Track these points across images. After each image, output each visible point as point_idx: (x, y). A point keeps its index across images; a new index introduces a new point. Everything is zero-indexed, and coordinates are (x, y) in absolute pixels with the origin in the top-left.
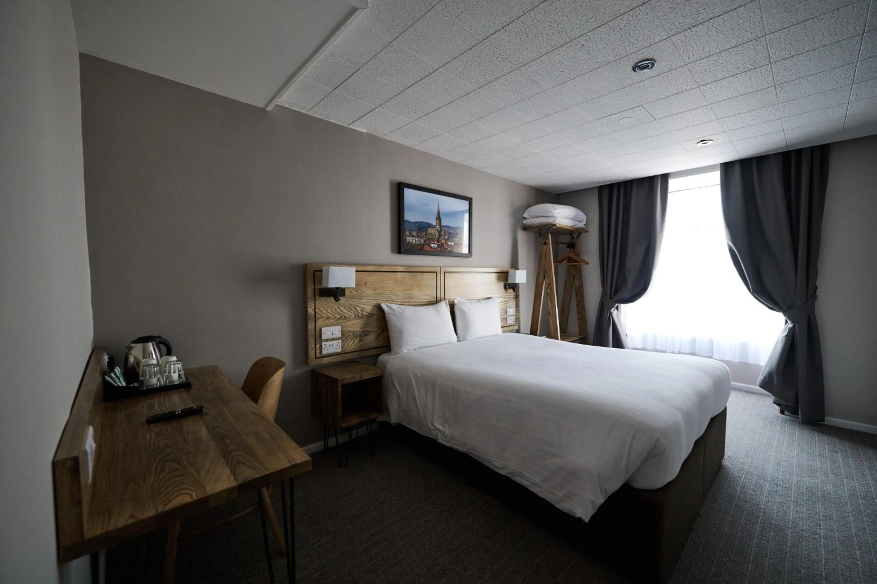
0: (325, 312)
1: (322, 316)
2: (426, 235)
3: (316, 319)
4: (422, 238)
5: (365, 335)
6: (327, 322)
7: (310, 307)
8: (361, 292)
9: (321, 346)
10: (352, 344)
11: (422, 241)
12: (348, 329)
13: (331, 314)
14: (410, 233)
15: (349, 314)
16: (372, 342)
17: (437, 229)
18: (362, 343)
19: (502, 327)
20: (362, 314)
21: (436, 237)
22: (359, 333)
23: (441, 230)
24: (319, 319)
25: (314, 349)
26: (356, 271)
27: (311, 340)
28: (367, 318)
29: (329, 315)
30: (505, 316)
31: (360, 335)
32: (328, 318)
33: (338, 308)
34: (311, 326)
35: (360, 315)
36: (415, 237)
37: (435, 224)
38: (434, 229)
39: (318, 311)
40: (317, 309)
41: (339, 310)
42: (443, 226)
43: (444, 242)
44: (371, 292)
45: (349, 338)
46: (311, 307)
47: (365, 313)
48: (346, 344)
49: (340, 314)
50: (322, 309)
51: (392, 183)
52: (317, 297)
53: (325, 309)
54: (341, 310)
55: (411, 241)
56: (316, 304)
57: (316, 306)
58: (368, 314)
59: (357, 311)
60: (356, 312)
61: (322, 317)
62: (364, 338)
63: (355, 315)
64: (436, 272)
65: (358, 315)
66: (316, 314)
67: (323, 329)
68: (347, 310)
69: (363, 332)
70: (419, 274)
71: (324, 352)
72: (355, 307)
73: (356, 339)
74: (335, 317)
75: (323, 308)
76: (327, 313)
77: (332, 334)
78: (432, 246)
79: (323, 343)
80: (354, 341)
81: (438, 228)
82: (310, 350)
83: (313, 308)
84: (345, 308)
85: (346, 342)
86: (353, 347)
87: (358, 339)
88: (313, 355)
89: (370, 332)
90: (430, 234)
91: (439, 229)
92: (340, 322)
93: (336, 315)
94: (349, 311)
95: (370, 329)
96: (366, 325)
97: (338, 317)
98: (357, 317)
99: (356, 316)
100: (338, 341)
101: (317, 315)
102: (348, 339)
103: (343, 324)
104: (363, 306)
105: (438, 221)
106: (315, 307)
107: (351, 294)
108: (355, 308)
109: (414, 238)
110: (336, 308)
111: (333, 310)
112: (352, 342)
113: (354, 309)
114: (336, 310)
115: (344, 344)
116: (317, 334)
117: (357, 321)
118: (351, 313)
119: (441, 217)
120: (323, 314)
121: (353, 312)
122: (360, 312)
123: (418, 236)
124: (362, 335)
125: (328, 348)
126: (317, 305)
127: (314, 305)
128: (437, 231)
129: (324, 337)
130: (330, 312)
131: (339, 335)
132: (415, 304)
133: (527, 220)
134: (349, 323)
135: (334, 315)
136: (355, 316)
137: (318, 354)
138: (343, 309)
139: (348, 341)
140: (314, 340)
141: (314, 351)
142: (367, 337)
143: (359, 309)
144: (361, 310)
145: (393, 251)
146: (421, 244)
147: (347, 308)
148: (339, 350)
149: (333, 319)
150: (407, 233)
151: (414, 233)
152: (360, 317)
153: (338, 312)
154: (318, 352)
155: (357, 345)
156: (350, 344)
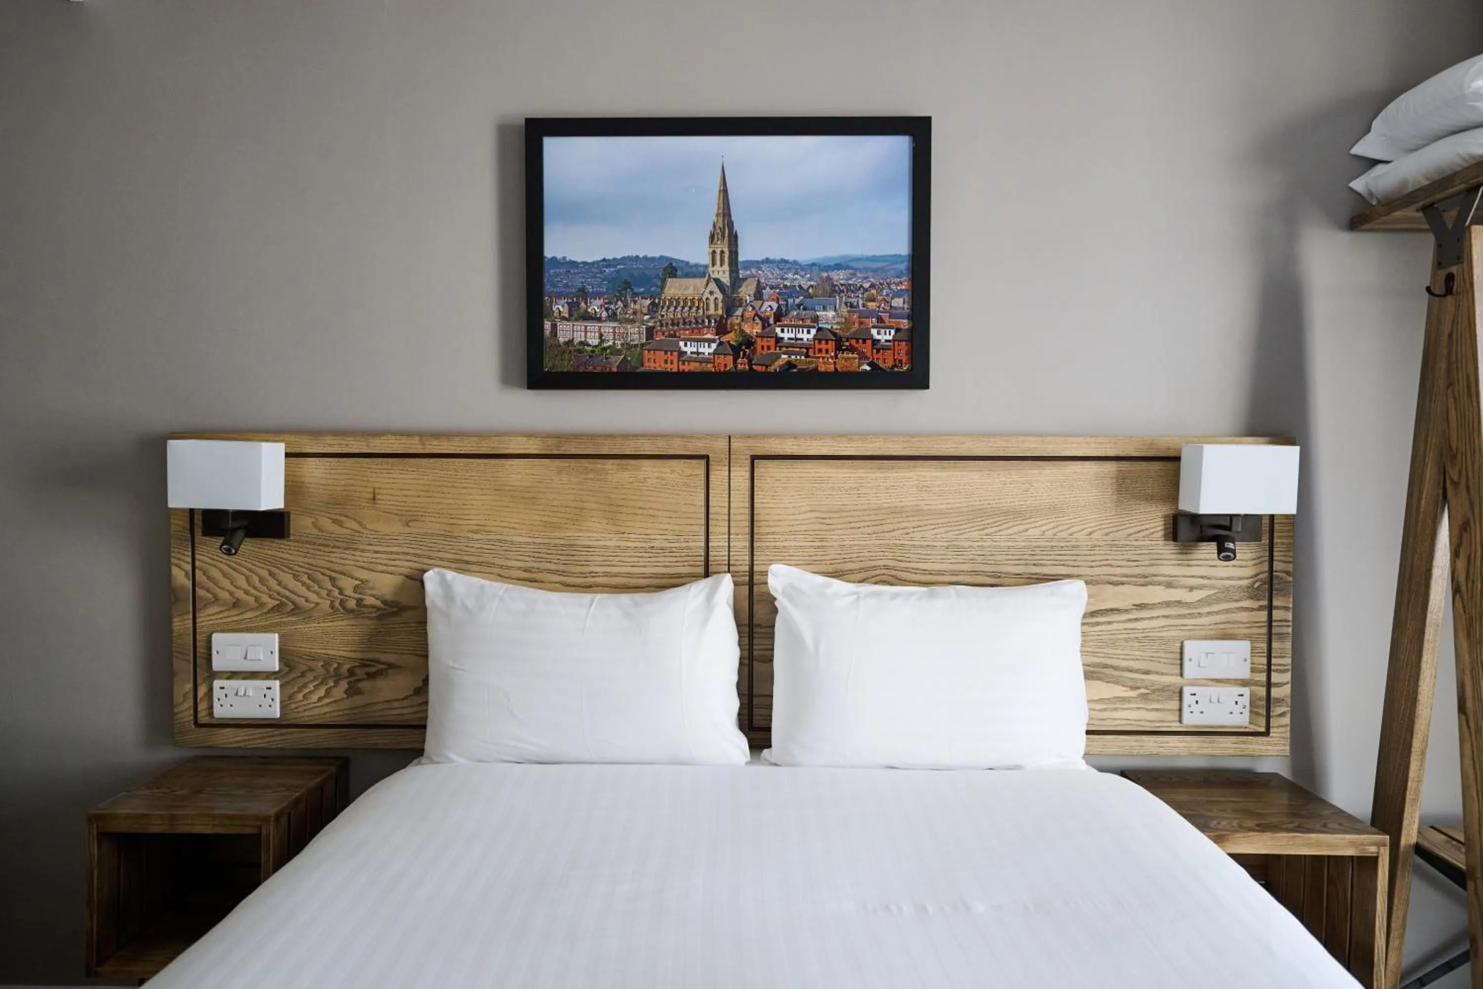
0: (226, 583)
1: (215, 596)
2: (654, 308)
3: (198, 606)
4: (633, 321)
5: (368, 674)
6: (234, 616)
7: (176, 565)
8: (356, 526)
9: (211, 690)
10: (320, 699)
11: (635, 334)
12: (305, 647)
13: (247, 593)
14: (572, 307)
15: (313, 597)
16: (397, 704)
17: (717, 281)
18: (359, 700)
19: (1088, 732)
20: (359, 602)
21: (712, 311)
22: (347, 667)
23: (737, 282)
24: (208, 604)
25: (191, 696)
26: (287, 455)
27: (182, 666)
28: (379, 618)
29: (240, 594)
30: (1177, 680)
31: (351, 672)
32: (236, 604)
33: (271, 574)
34: (181, 624)
35: (352, 604)
36: (599, 320)
37: (706, 260)
38: (700, 282)
39: (204, 578)
40: (198, 573)
41: (272, 583)
42: (749, 264)
43: (757, 329)
44: (395, 528)
45: (310, 676)
46: (179, 567)
47: (369, 600)
48: (300, 696)
49: (279, 594)
50: (215, 573)
51: (503, 130)
52: (198, 536)
53: (225, 575)
54: (279, 584)
55: (579, 337)
56: (197, 556)
57: (197, 563)
58: (385, 602)
59: (341, 592)
60: (336, 592)
61: (216, 599)
62: (365, 685)
63: (332, 602)
64: (707, 458)
65: (342, 602)
66: (197, 589)
67: (215, 637)
68: (304, 584)
69: (363, 664)
70: (609, 464)
71: (220, 712)
72: (333, 574)
73: (337, 683)
74: (262, 605)
75: (221, 570)
76: (233, 589)
77: (246, 658)
78: (689, 349)
79: (217, 684)
80: (328, 693)
81: (723, 273)
82: (178, 698)
83: (189, 567)
84: (296, 577)
85: (300, 689)
86: (326, 709)
87: (344, 685)
88: (188, 716)
89: (390, 666)
90: (675, 302)
91: (726, 279)
92: (277, 620)
93: (265, 598)
94: (308, 588)
95: (391, 658)
96: (372, 640)
97: (272, 603)
98: (341, 609)
99: (337, 604)
100: (269, 683)
101: (200, 592)
102: (305, 680)
103: (286, 630)
104: (364, 575)
105: (722, 246)
106: (194, 568)
107: (316, 532)
108: (332, 579)
109: (593, 326)
110: (265, 573)
111: (256, 579)
112: (322, 692)
113: (329, 585)
114: (262, 580)
115: (291, 697)
116: (201, 650)
117: (343, 624)
118: (318, 594)
119: (737, 227)
120: (218, 591)
121: (324, 593)
122: (349, 592)
123: (613, 317)
124: (360, 672)
125: (232, 698)
126: (200, 560)
127: (189, 560)
128: (713, 286)
129: (218, 664)
130: (245, 585)
131: (275, 665)
132: (590, 580)
133: (1379, 169)
134: (312, 628)
135: (257, 599)
136: (332, 606)
137: (203, 718)
138: (287, 578)
139: (305, 686)
140: (192, 666)
141: (190, 703)
142: (380, 683)
143: (347, 584)
144: (356, 589)
145: (507, 380)
146: (629, 347)
147: (305, 578)
148: (276, 712)
149: (252, 609)
150: (560, 307)
151: (595, 306)
152: (352, 611)
153: (269, 589)
154: (202, 706)
155: (342, 706)
156: (314, 698)
